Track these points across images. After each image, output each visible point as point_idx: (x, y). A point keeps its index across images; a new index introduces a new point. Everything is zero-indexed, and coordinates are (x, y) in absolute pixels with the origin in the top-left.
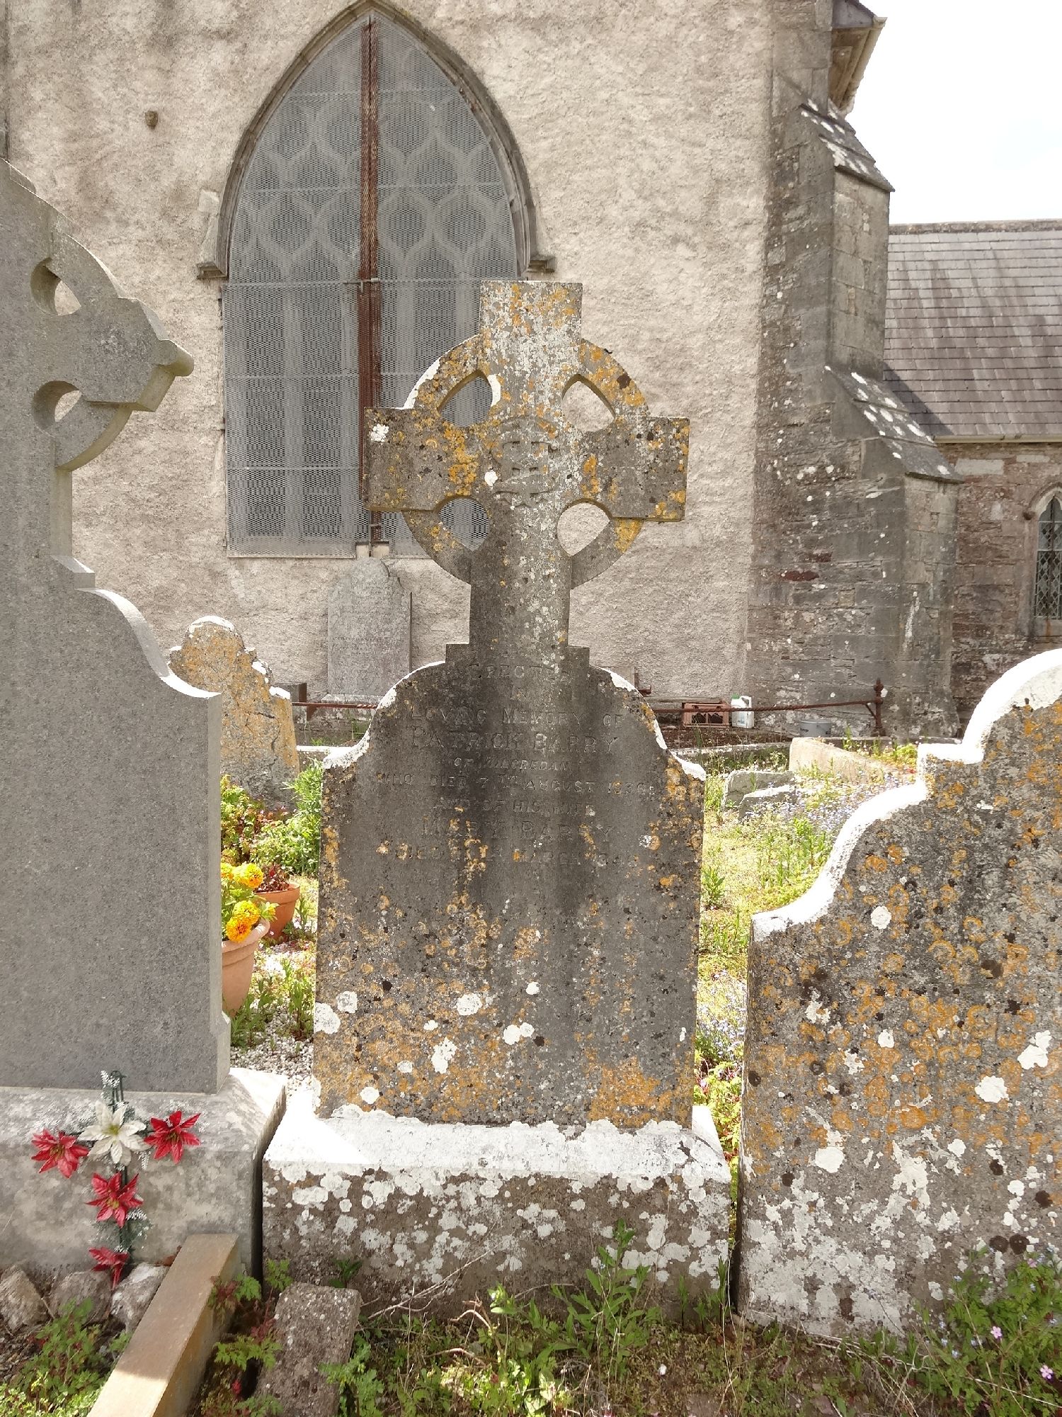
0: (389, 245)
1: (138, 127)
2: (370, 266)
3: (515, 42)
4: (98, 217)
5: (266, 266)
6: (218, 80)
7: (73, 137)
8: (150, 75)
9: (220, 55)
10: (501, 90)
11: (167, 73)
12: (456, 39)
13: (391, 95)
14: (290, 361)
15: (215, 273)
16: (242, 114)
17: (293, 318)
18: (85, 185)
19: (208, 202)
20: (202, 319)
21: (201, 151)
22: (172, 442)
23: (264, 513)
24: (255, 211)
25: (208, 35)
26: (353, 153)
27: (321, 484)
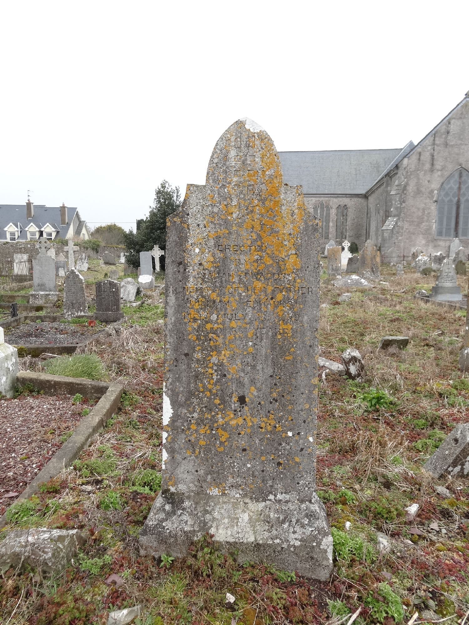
0: (461, 198)
1: (426, 182)
2: (458, 201)
4: (419, 193)
5: (443, 201)
6: (439, 176)
7: (417, 183)
8: (429, 175)
9: (439, 173)
11: (431, 175)
13: (463, 179)
14: (446, 213)
15: (436, 201)
16: (442, 181)
17: (446, 208)
18: (418, 189)
19: (436, 192)
20: (434, 208)
21: (435, 185)
22: (427, 224)
23: (440, 233)
24: (443, 193)
25: (438, 170)
26: (457, 186)
27: (448, 230)
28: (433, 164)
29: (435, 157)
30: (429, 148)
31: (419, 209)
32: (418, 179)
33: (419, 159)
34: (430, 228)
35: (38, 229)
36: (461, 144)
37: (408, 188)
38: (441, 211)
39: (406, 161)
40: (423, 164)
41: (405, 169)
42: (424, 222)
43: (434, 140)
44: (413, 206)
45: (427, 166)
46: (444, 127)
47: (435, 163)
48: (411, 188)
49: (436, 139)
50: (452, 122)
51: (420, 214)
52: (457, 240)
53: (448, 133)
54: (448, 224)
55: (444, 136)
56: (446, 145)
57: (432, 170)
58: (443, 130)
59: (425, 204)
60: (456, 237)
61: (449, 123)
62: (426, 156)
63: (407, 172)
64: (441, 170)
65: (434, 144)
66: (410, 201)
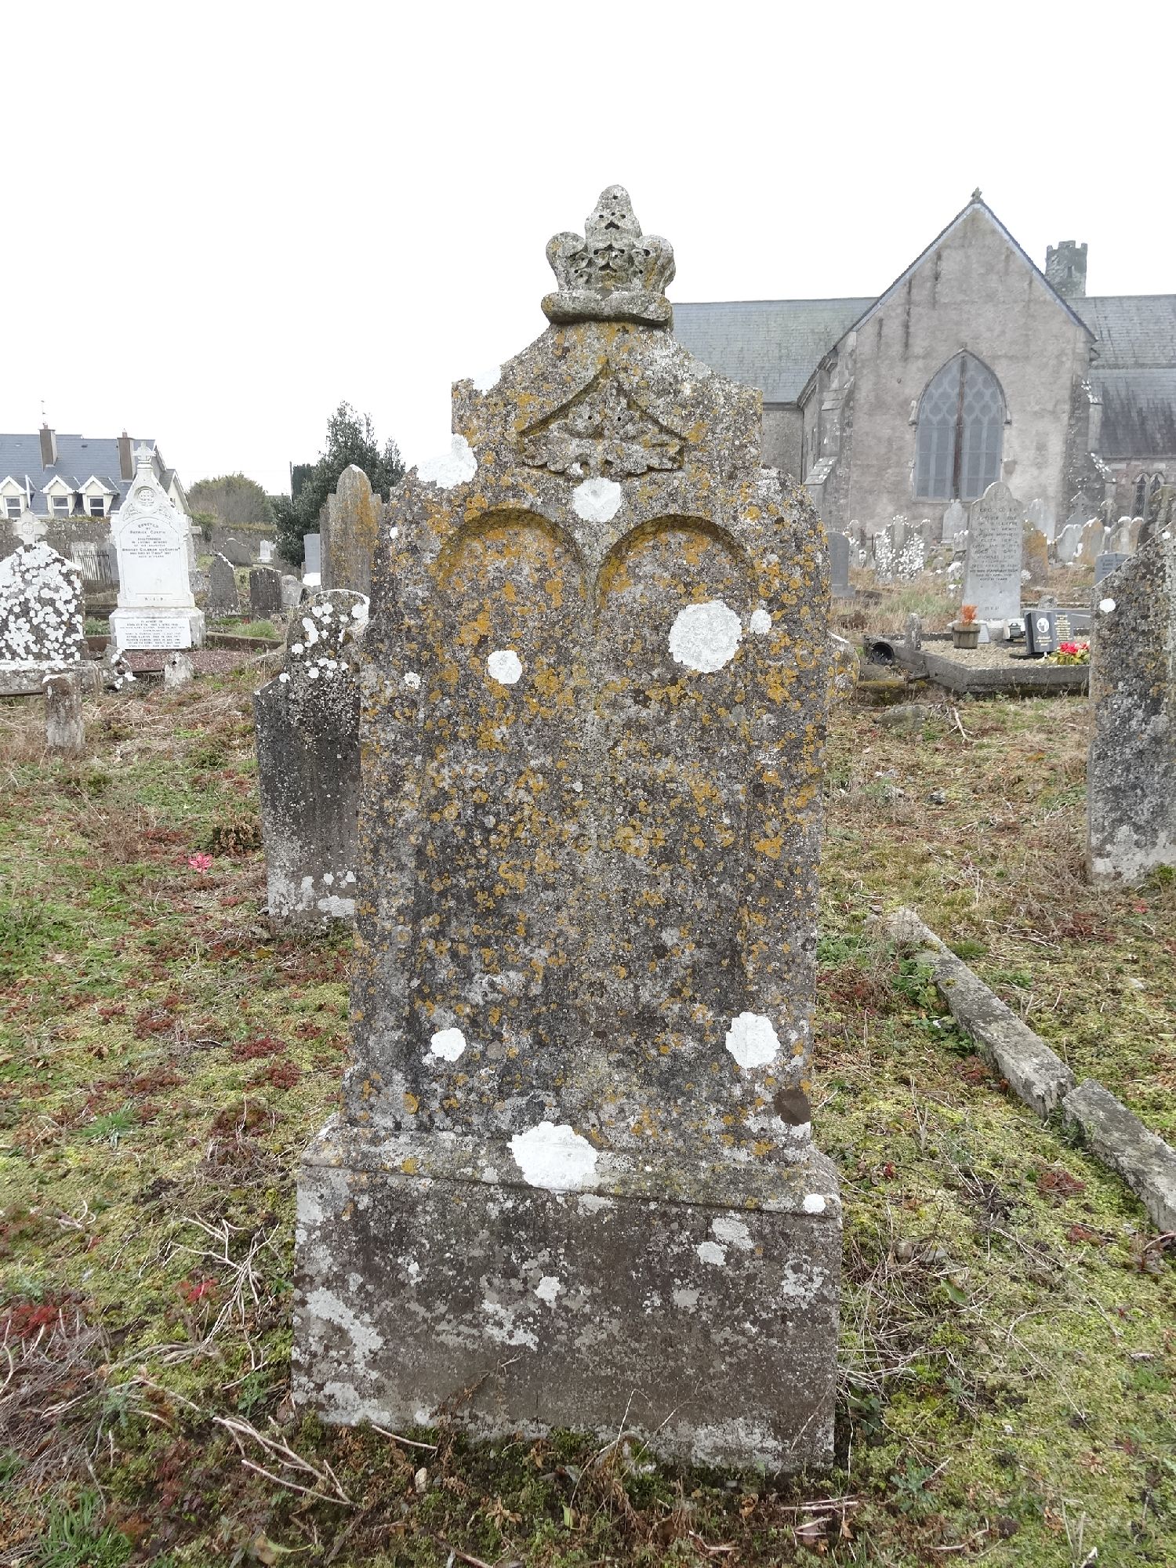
0: (965, 416)
1: (895, 382)
2: (960, 422)
3: (1004, 362)
4: (880, 407)
5: (929, 421)
6: (919, 370)
7: (875, 384)
8: (900, 368)
9: (920, 363)
10: (999, 375)
11: (904, 367)
12: (987, 361)
13: (970, 374)
14: (934, 447)
15: (914, 423)
16: (926, 380)
17: (935, 435)
18: (877, 397)
19: (914, 403)
20: (910, 436)
21: (913, 389)
22: (897, 470)
23: (923, 490)
24: (928, 406)
25: (917, 357)
26: (957, 390)
27: (940, 482)
28: (907, 345)
29: (912, 330)
30: (899, 310)
31: (879, 440)
32: (879, 376)
33: (879, 334)
34: (905, 479)
35: (71, 491)
36: (963, 301)
37: (857, 396)
38: (924, 444)
39: (852, 338)
40: (888, 345)
41: (851, 355)
42: (889, 467)
43: (909, 292)
44: (867, 434)
45: (897, 349)
46: (929, 265)
47: (911, 341)
48: (864, 394)
49: (914, 291)
50: (945, 254)
51: (883, 451)
52: (956, 505)
53: (937, 277)
54: (940, 470)
55: (929, 284)
56: (934, 303)
57: (905, 358)
58: (928, 271)
59: (893, 429)
60: (957, 497)
61: (939, 257)
62: (893, 329)
63: (855, 362)
64: (924, 358)
65: (909, 302)
66: (862, 423)
